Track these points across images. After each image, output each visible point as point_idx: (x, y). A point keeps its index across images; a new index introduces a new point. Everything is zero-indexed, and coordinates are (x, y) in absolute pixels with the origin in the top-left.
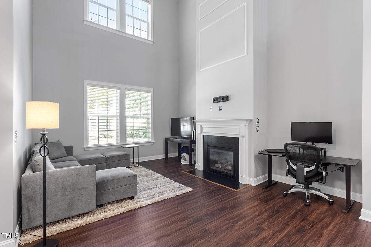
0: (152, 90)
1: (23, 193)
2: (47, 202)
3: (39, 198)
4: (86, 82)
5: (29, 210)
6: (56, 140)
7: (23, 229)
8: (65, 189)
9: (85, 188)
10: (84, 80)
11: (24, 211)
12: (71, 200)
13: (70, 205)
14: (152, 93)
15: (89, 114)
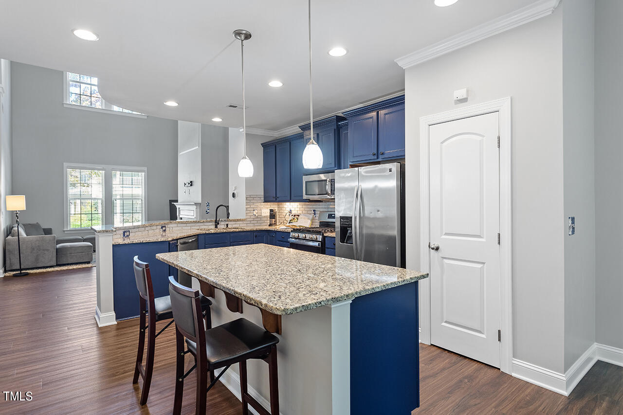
0: (146, 169)
1: (7, 248)
2: (21, 255)
3: (17, 252)
4: (65, 164)
5: (10, 259)
6: (36, 223)
7: (7, 269)
8: (33, 249)
9: (48, 250)
10: (64, 163)
11: (7, 259)
12: (37, 256)
13: (37, 260)
14: (145, 172)
15: (70, 197)
